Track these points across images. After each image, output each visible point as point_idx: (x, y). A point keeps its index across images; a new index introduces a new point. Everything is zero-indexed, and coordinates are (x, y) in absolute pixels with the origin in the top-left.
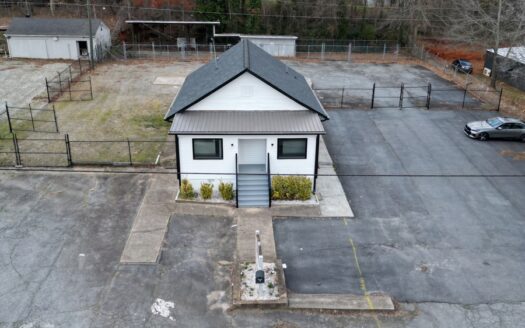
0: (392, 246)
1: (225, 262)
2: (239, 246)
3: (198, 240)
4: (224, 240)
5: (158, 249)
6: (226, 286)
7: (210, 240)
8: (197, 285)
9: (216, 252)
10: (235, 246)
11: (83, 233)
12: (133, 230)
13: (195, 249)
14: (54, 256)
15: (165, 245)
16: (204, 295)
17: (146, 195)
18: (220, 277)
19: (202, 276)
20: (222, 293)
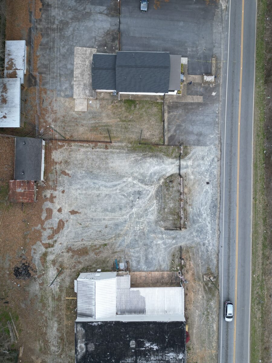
0: (198, 53)
1: (202, 85)
2: (198, 82)
3: (195, 89)
4: (195, 85)
5: (199, 96)
6: (209, 84)
7: (195, 87)
8: (208, 89)
9: (199, 86)
10: (197, 83)
11: (193, 111)
12: (193, 102)
13: (198, 90)
14: (201, 114)
15: (197, 95)
16: (211, 88)
17: (178, 101)
18: (207, 85)
19: (206, 89)
20: (211, 85)
